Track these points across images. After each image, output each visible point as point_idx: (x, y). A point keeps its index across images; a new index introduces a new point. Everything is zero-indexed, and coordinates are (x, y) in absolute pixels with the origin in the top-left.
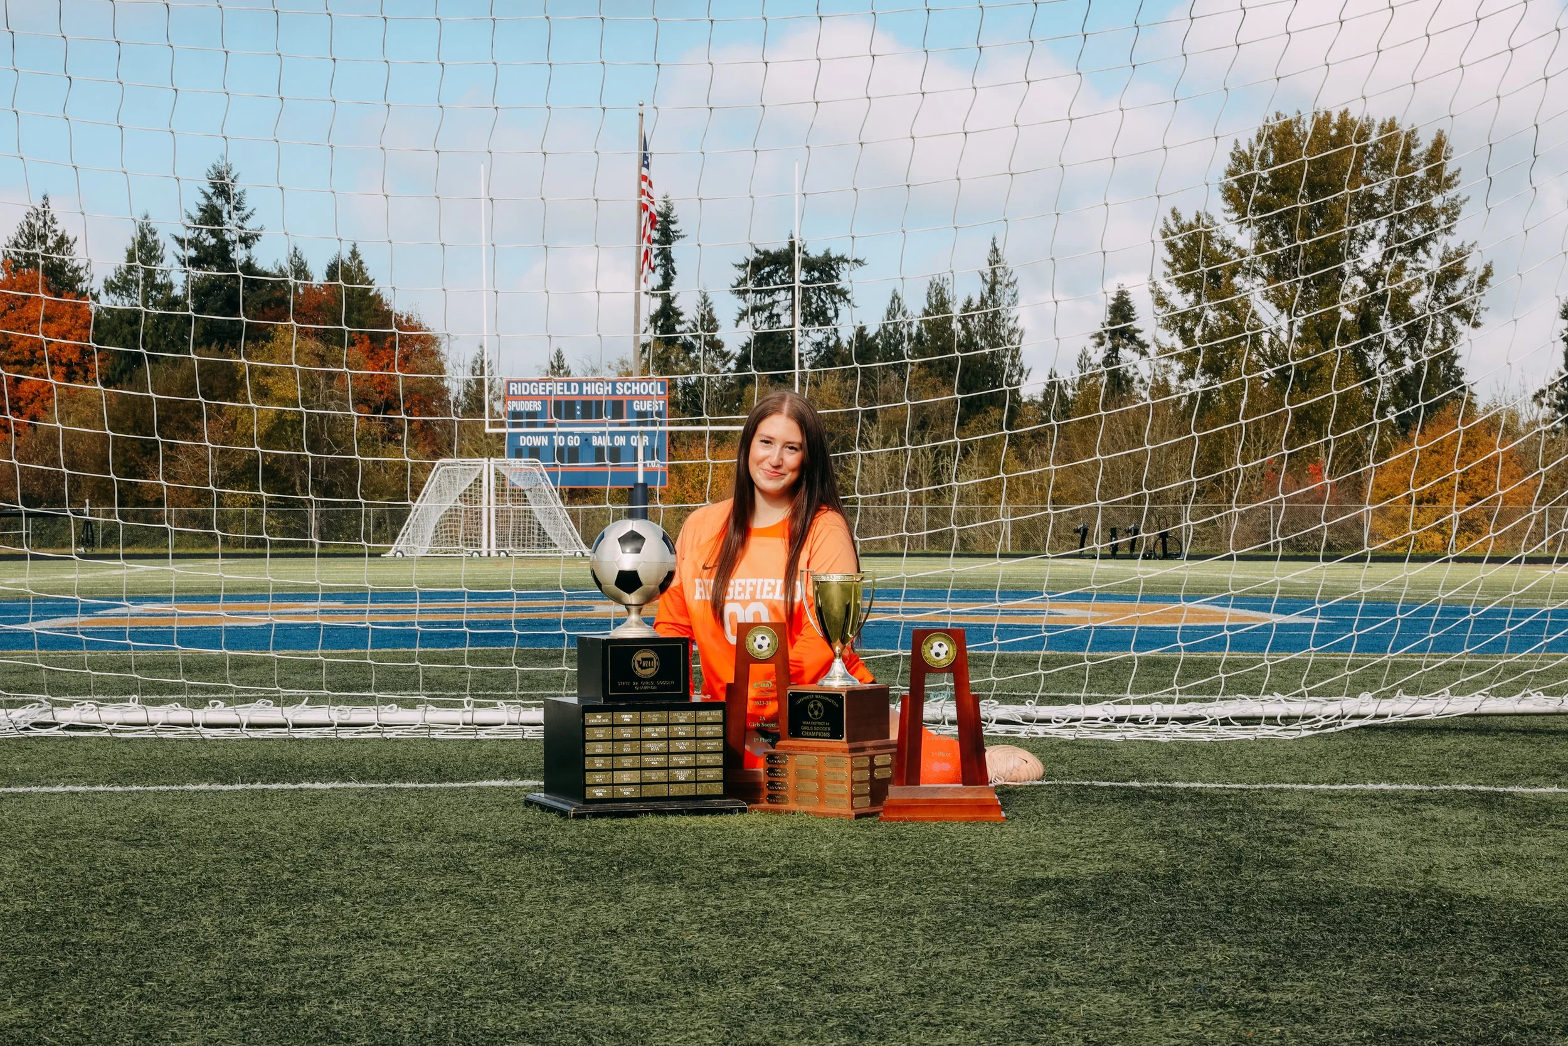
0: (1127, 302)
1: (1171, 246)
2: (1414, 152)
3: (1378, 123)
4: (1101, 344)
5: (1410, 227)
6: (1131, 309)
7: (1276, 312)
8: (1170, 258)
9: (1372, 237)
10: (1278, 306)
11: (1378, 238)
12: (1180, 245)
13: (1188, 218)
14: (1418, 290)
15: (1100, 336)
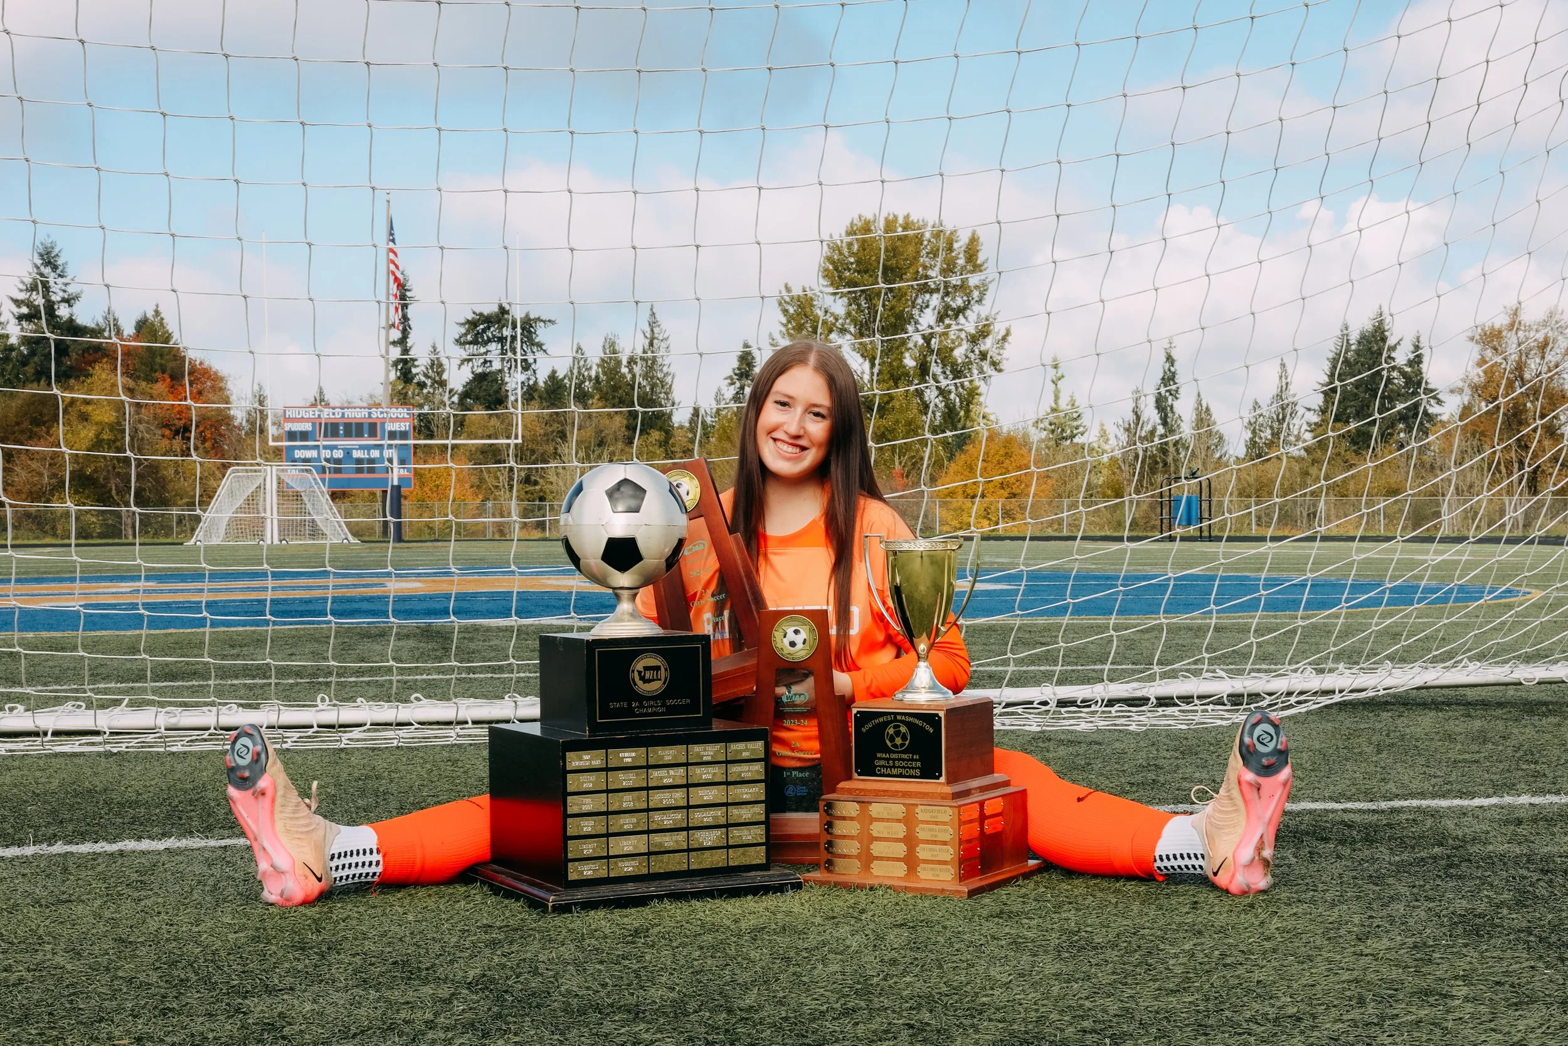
0: (749, 353)
1: (785, 311)
2: (956, 246)
3: (930, 224)
4: (733, 384)
5: (953, 299)
6: (753, 358)
7: (861, 360)
8: (784, 320)
9: (927, 306)
10: (862, 355)
11: (931, 307)
12: (791, 310)
13: (797, 291)
14: (960, 345)
15: (731, 378)
